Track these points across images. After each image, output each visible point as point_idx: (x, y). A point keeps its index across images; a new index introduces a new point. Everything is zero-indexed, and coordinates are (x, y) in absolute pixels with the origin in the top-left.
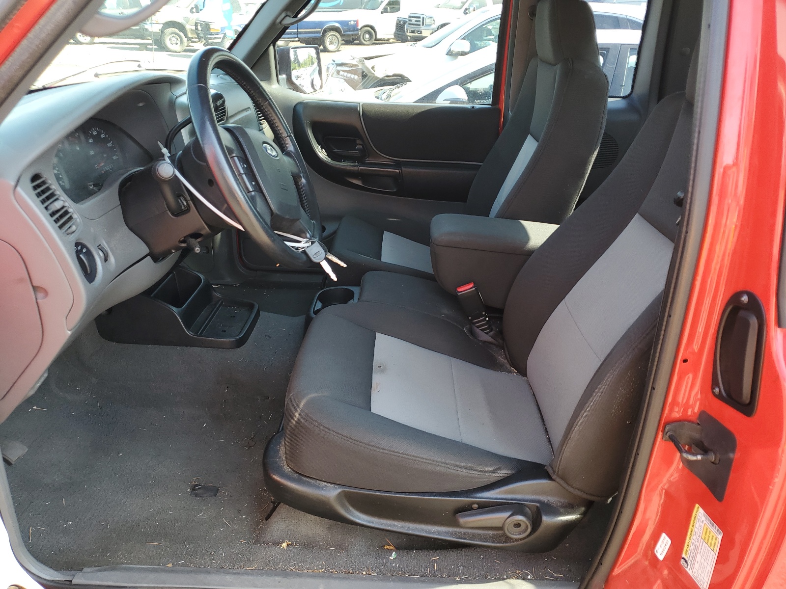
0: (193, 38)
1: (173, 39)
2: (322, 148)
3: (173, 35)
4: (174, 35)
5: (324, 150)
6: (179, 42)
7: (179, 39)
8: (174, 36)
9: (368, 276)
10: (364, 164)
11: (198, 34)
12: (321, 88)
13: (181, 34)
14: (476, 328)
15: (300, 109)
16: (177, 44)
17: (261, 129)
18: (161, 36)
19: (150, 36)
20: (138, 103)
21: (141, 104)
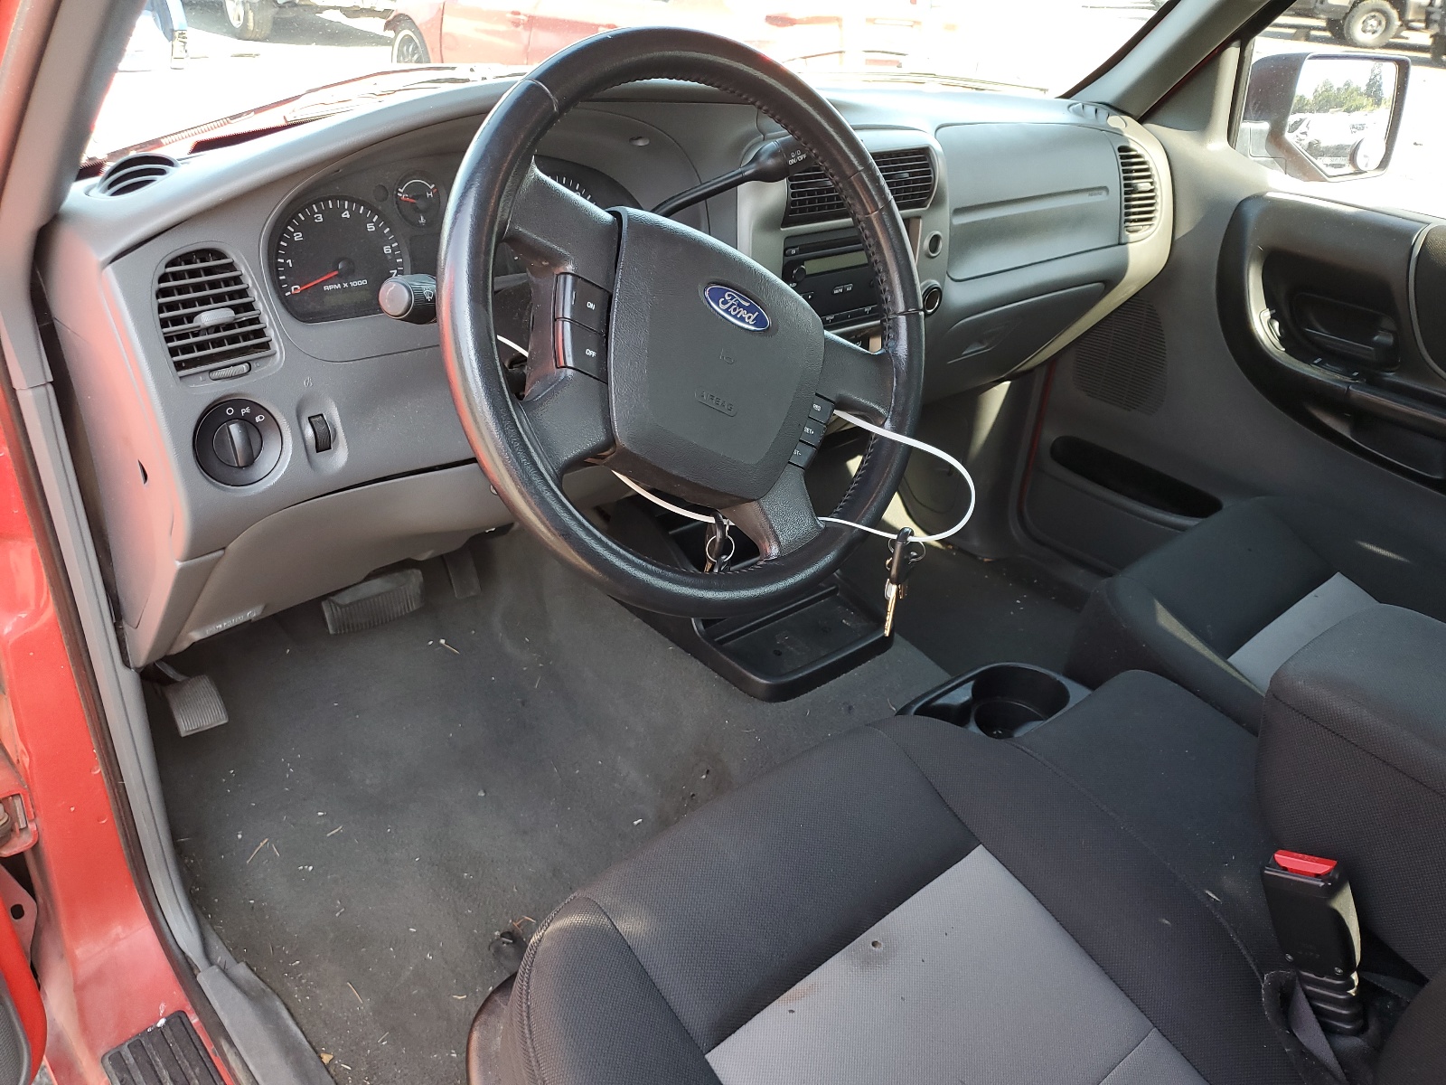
0: (1413, 21)
1: (1373, 22)
2: (1273, 317)
3: (1373, 14)
4: (1377, 14)
5: (1276, 324)
6: (1381, 29)
7: (1384, 23)
8: (1374, 17)
9: (1129, 681)
10: (1374, 382)
11: (1428, 14)
12: (1383, 164)
13: (1394, 13)
14: (1302, 996)
15: (1252, 213)
16: (1374, 32)
17: (1123, 241)
18: (1347, 14)
19: (1323, 11)
20: (632, 139)
21: (640, 143)
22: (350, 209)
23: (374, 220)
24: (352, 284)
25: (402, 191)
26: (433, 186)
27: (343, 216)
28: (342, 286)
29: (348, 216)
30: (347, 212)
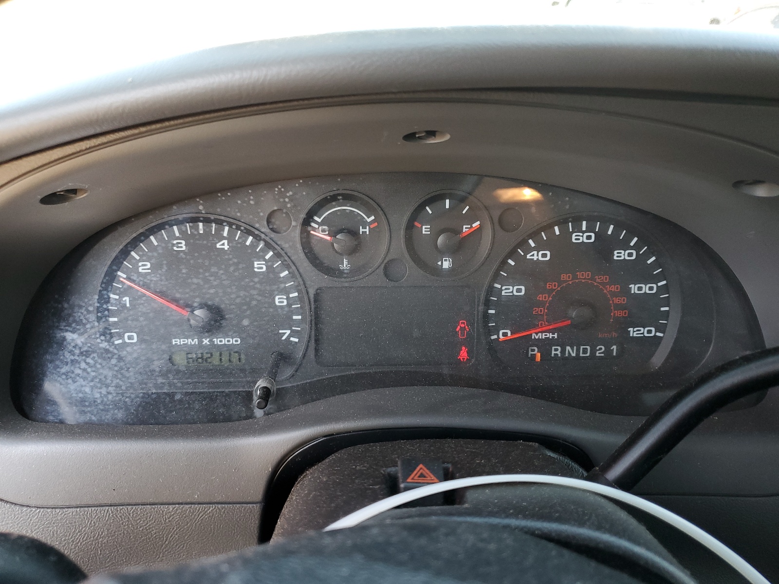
20: (738, 184)
21: (761, 192)
22: (230, 238)
23: (267, 257)
24: (217, 341)
25: (319, 220)
26: (373, 218)
27: (218, 246)
28: (200, 342)
29: (226, 247)
30: (226, 242)
